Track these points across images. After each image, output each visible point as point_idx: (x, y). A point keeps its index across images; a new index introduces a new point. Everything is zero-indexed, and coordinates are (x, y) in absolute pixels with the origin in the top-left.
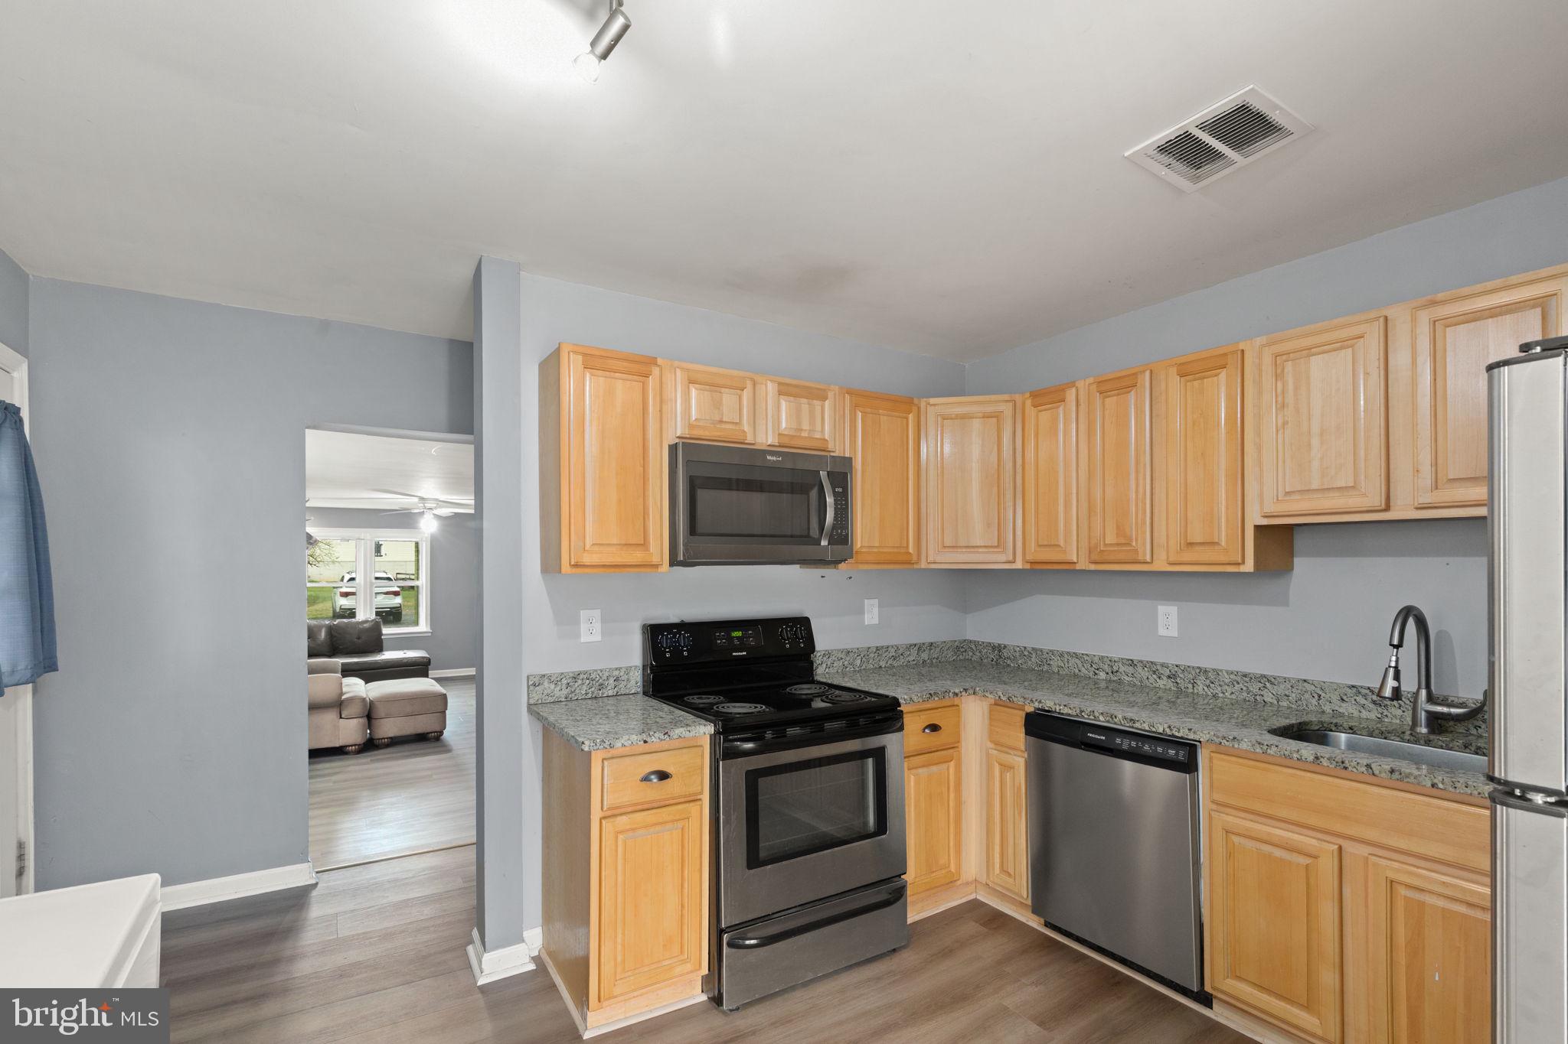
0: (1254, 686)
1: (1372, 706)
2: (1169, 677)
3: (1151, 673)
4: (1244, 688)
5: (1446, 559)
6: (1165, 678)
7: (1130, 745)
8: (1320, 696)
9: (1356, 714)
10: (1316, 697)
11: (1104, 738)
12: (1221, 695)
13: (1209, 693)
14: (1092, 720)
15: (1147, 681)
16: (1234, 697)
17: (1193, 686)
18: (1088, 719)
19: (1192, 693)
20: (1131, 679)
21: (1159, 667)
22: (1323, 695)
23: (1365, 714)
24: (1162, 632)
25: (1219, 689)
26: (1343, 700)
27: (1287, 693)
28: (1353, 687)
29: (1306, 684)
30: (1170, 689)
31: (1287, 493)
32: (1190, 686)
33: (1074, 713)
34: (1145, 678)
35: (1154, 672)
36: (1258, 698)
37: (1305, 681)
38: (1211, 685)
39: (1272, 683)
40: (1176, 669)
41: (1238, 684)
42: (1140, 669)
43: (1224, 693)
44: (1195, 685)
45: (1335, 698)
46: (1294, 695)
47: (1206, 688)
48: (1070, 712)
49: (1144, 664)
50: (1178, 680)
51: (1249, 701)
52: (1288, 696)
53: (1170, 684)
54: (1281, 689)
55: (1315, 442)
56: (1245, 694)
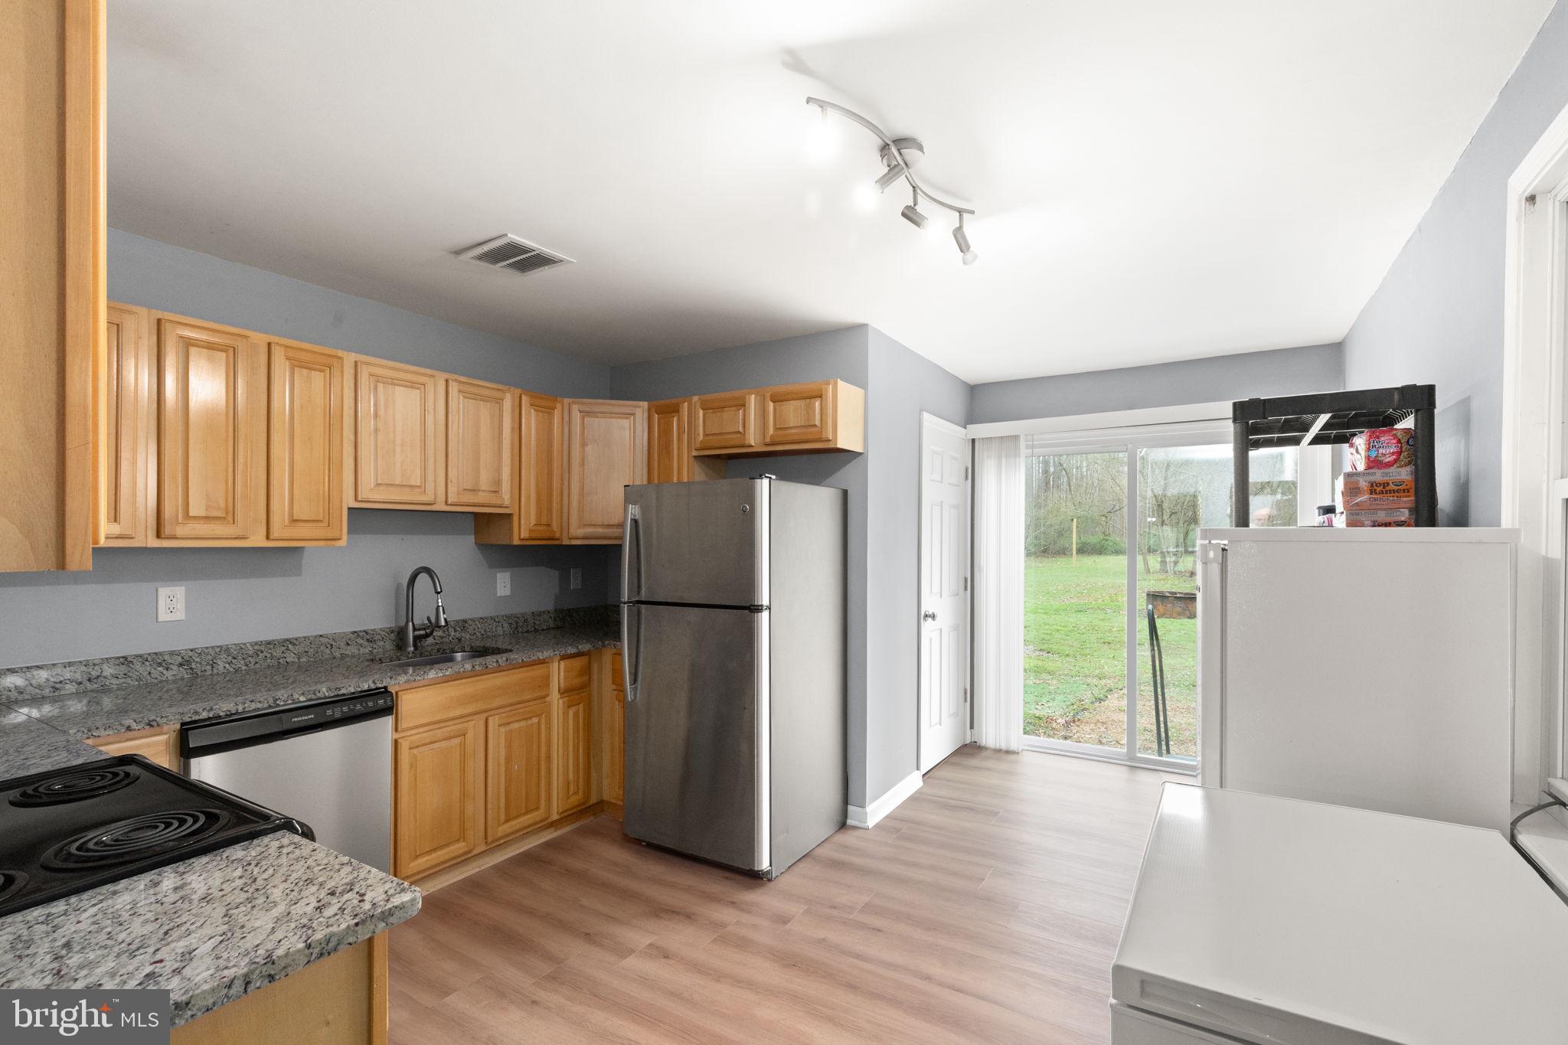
0: (278, 651)
1: (366, 643)
2: (181, 665)
3: (155, 666)
4: (269, 655)
5: (402, 536)
6: (175, 668)
7: (342, 711)
8: (332, 645)
9: (356, 652)
10: (330, 647)
11: (313, 716)
12: (244, 668)
13: (232, 670)
14: (291, 704)
15: (148, 677)
16: (257, 666)
17: (213, 667)
18: (285, 705)
19: (211, 674)
20: (124, 680)
21: (166, 657)
22: (334, 644)
23: (362, 651)
24: (163, 616)
25: (242, 662)
26: (348, 644)
27: (307, 650)
28: (355, 632)
29: (321, 639)
30: (182, 679)
31: (378, 485)
32: (209, 667)
33: (266, 705)
34: (145, 674)
35: (160, 664)
36: (281, 661)
37: (321, 636)
38: (233, 661)
39: (294, 645)
40: (191, 653)
41: (262, 652)
42: (138, 665)
43: (247, 665)
44: (214, 665)
45: (342, 644)
46: (312, 650)
47: (227, 666)
48: (259, 706)
49: (143, 659)
50: (193, 666)
51: (273, 666)
52: (307, 652)
53: (183, 673)
54: (300, 649)
55: (398, 449)
56: (269, 661)
